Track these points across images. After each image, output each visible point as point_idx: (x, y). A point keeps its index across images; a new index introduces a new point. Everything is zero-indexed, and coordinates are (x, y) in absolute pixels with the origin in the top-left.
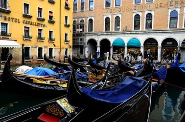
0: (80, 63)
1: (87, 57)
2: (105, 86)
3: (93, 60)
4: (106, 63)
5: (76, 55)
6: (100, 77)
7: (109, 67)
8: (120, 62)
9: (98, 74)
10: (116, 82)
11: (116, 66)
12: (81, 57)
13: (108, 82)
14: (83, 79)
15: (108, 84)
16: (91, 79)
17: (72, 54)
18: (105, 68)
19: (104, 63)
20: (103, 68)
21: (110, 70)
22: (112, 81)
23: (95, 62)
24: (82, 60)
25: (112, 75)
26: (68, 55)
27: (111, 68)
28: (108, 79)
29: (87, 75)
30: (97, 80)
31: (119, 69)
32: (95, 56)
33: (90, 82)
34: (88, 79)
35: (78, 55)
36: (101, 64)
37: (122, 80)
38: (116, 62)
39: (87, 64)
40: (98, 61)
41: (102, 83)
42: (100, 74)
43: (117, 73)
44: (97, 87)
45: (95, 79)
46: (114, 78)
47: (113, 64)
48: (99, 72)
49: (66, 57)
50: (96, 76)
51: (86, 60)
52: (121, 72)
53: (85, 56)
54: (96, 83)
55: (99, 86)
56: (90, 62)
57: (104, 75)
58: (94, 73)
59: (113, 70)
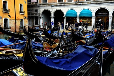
0: (34, 34)
1: (42, 27)
2: (59, 54)
3: (48, 31)
4: (60, 33)
5: (31, 26)
6: (54, 46)
7: (62, 36)
8: (72, 32)
9: (52, 43)
10: (69, 50)
11: (69, 35)
12: (37, 28)
13: (62, 50)
14: (38, 48)
15: (62, 52)
16: (46, 48)
17: (27, 25)
18: (59, 38)
19: (58, 33)
20: (57, 38)
21: (64, 40)
22: (66, 50)
23: (49, 32)
24: (37, 31)
25: (66, 44)
26: (23, 26)
27: (64, 37)
28: (62, 48)
29: (42, 44)
30: (51, 49)
31: (72, 39)
32: (49, 27)
33: (45, 51)
35: (33, 25)
36: (55, 34)
37: (75, 49)
38: (69, 32)
39: (42, 34)
40: (53, 31)
41: (56, 51)
42: (54, 43)
43: (70, 42)
44: (51, 56)
45: (49, 48)
46: (66, 47)
47: (66, 34)
48: (53, 41)
49: (22, 27)
50: (51, 45)
51: (41, 30)
52: (73, 41)
53: (40, 27)
54: (50, 52)
55: (53, 55)
56: (45, 32)
57: (58, 44)
58: (48, 42)
59: (66, 40)
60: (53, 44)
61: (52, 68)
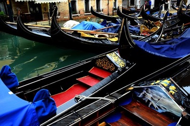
0: (130, 16)
1: (139, 8)
2: (160, 40)
3: (146, 11)
4: (162, 14)
5: (126, 7)
6: (153, 30)
7: (165, 18)
8: (180, 12)
10: (173, 35)
11: (175, 16)
12: (132, 9)
13: (163, 35)
14: (134, 32)
15: (164, 37)
16: (143, 32)
17: (121, 6)
18: (161, 20)
19: (160, 14)
20: (159, 20)
22: (169, 35)
23: (148, 13)
24: (133, 12)
25: (169, 28)
26: (117, 7)
27: (168, 19)
29: (139, 28)
30: (150, 33)
31: (178, 21)
33: (142, 36)
34: (139, 33)
35: (128, 6)
36: (156, 15)
37: (181, 33)
38: (175, 12)
39: (139, 16)
40: (152, 11)
41: (156, 36)
42: (154, 26)
43: (175, 25)
45: (148, 32)
46: (170, 31)
47: (171, 14)
48: (153, 23)
49: (115, 9)
50: (149, 29)
51: (137, 11)
52: (180, 24)
53: (136, 7)
54: (149, 36)
55: (153, 40)
56: (143, 14)
57: (159, 28)
58: (146, 25)
59: (170, 22)
60: (152, 27)
61: (152, 54)
